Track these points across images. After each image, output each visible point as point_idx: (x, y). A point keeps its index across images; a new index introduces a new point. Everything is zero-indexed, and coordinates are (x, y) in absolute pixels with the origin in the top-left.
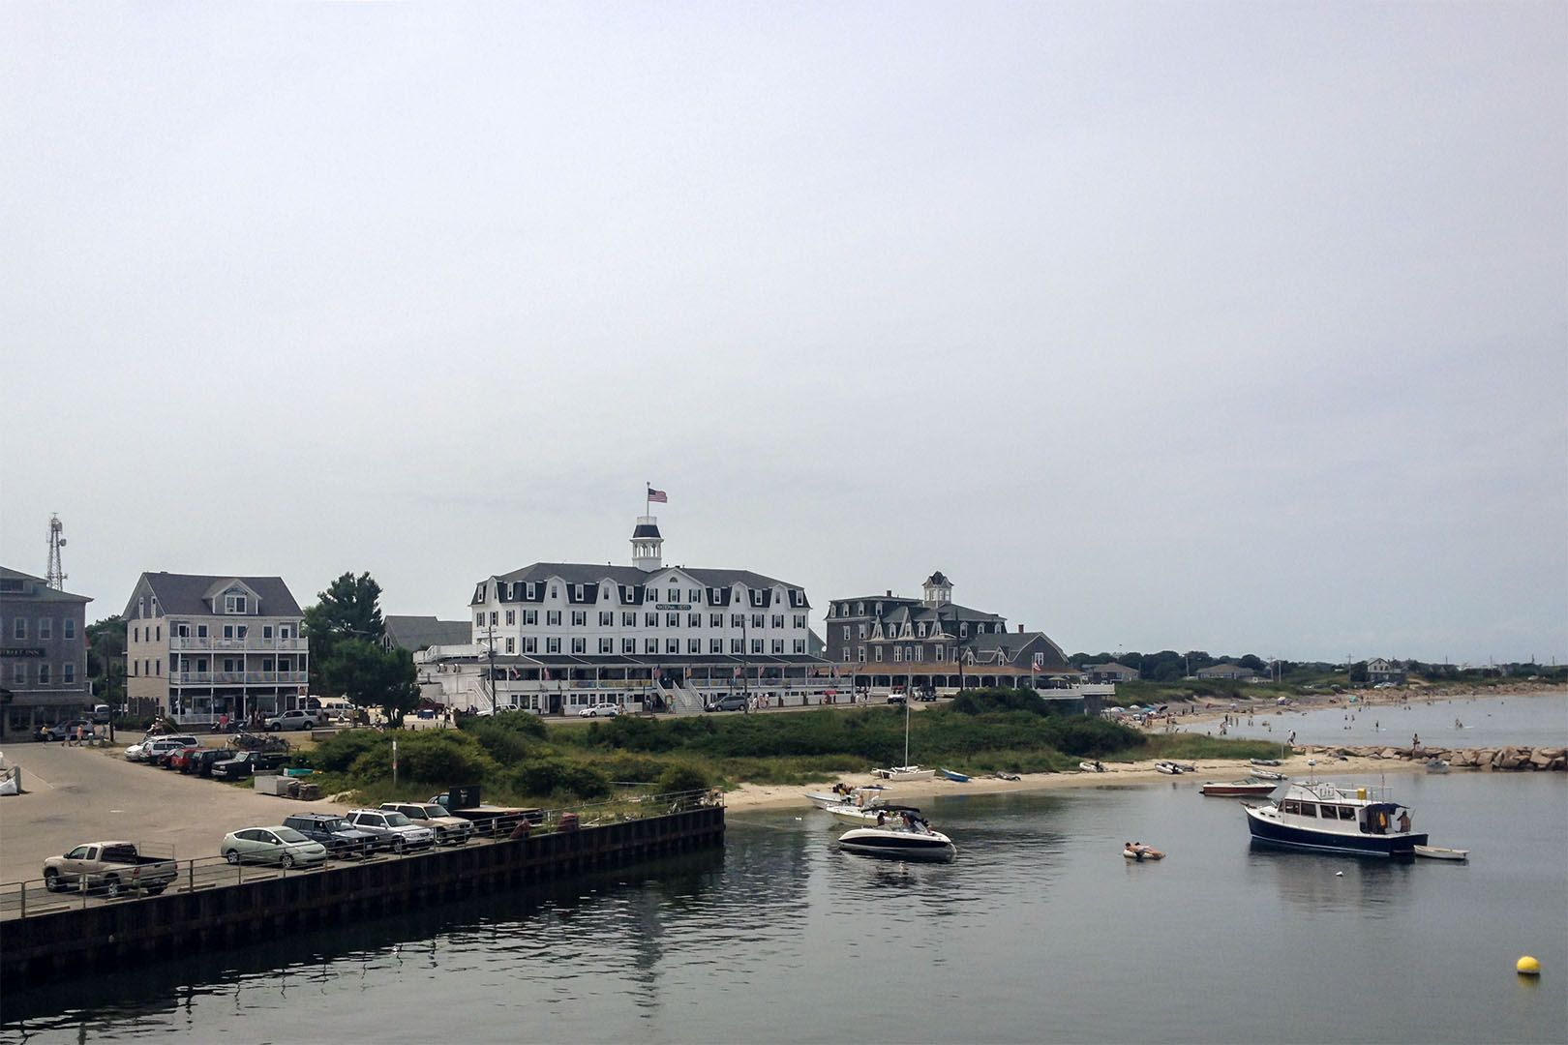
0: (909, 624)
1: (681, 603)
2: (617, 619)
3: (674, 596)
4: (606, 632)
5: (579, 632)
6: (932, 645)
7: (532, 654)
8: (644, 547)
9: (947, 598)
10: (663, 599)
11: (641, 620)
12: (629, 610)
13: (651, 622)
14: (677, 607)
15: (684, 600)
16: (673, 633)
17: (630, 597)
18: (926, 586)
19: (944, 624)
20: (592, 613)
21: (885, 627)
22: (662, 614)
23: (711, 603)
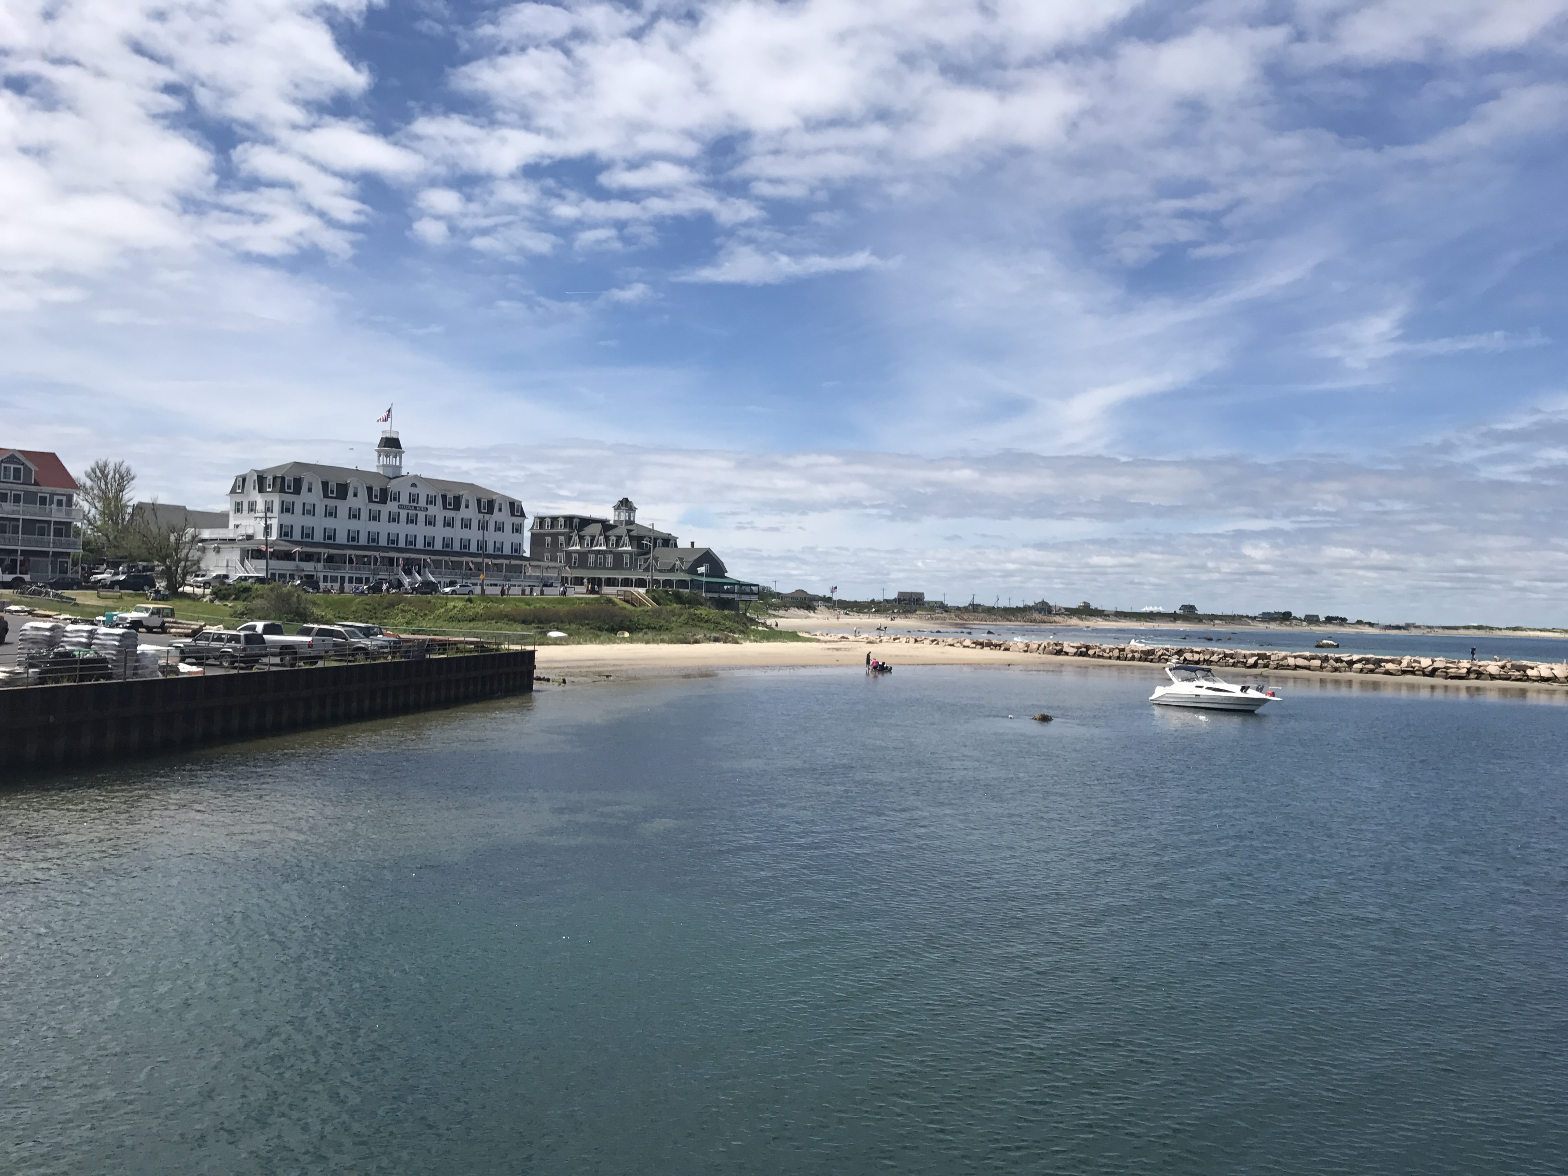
0: (602, 537)
1: (419, 505)
2: (364, 515)
3: (413, 498)
4: (354, 525)
5: (330, 523)
6: (621, 554)
7: (288, 538)
8: (387, 456)
9: (632, 519)
10: (404, 500)
11: (384, 517)
12: (375, 507)
13: (394, 519)
14: (416, 508)
15: (422, 502)
16: (411, 529)
17: (376, 497)
18: (617, 508)
19: (630, 537)
20: (343, 507)
21: (581, 538)
22: (403, 514)
23: (445, 508)
